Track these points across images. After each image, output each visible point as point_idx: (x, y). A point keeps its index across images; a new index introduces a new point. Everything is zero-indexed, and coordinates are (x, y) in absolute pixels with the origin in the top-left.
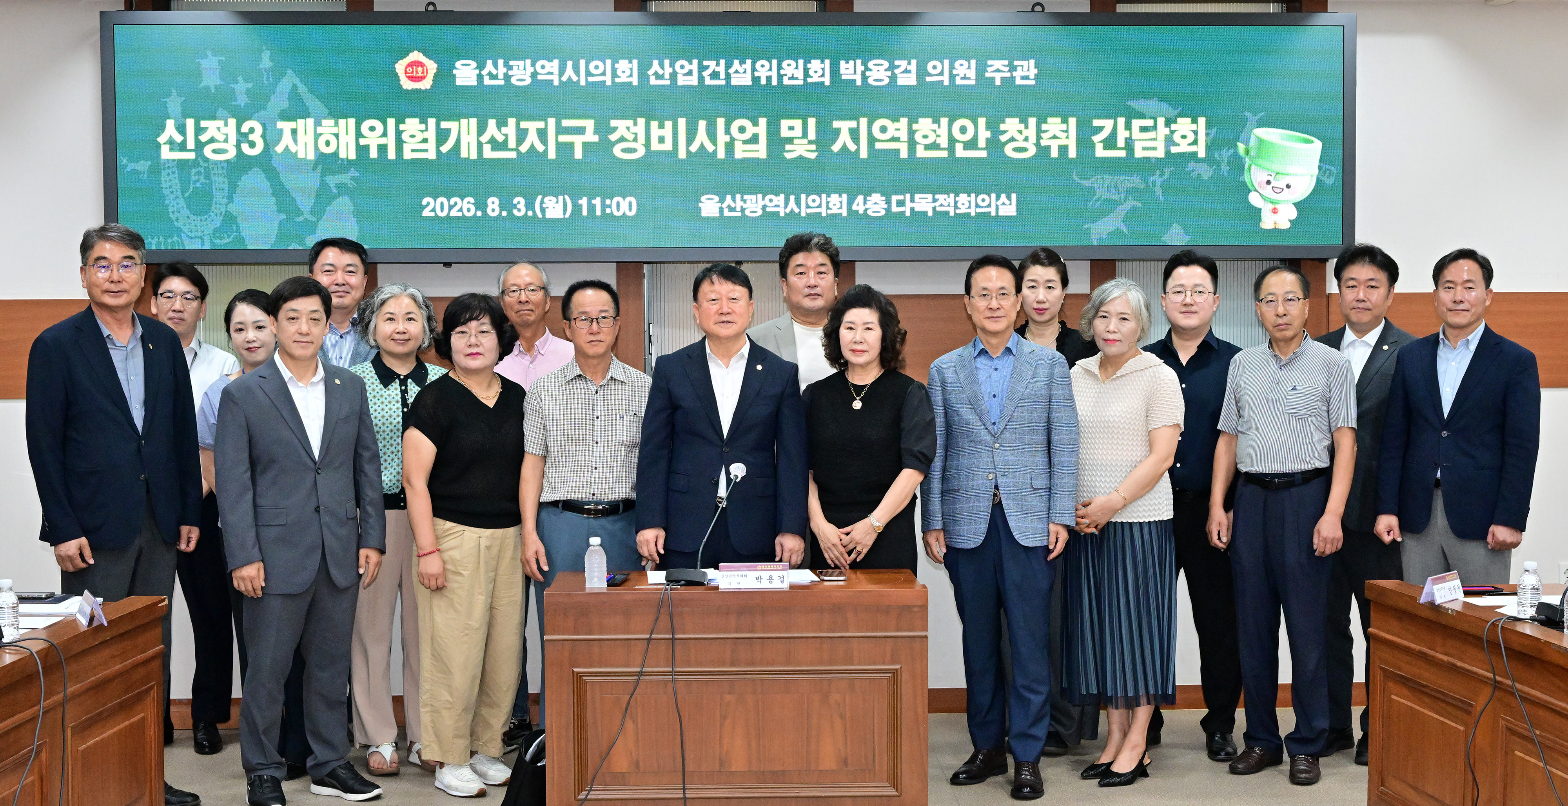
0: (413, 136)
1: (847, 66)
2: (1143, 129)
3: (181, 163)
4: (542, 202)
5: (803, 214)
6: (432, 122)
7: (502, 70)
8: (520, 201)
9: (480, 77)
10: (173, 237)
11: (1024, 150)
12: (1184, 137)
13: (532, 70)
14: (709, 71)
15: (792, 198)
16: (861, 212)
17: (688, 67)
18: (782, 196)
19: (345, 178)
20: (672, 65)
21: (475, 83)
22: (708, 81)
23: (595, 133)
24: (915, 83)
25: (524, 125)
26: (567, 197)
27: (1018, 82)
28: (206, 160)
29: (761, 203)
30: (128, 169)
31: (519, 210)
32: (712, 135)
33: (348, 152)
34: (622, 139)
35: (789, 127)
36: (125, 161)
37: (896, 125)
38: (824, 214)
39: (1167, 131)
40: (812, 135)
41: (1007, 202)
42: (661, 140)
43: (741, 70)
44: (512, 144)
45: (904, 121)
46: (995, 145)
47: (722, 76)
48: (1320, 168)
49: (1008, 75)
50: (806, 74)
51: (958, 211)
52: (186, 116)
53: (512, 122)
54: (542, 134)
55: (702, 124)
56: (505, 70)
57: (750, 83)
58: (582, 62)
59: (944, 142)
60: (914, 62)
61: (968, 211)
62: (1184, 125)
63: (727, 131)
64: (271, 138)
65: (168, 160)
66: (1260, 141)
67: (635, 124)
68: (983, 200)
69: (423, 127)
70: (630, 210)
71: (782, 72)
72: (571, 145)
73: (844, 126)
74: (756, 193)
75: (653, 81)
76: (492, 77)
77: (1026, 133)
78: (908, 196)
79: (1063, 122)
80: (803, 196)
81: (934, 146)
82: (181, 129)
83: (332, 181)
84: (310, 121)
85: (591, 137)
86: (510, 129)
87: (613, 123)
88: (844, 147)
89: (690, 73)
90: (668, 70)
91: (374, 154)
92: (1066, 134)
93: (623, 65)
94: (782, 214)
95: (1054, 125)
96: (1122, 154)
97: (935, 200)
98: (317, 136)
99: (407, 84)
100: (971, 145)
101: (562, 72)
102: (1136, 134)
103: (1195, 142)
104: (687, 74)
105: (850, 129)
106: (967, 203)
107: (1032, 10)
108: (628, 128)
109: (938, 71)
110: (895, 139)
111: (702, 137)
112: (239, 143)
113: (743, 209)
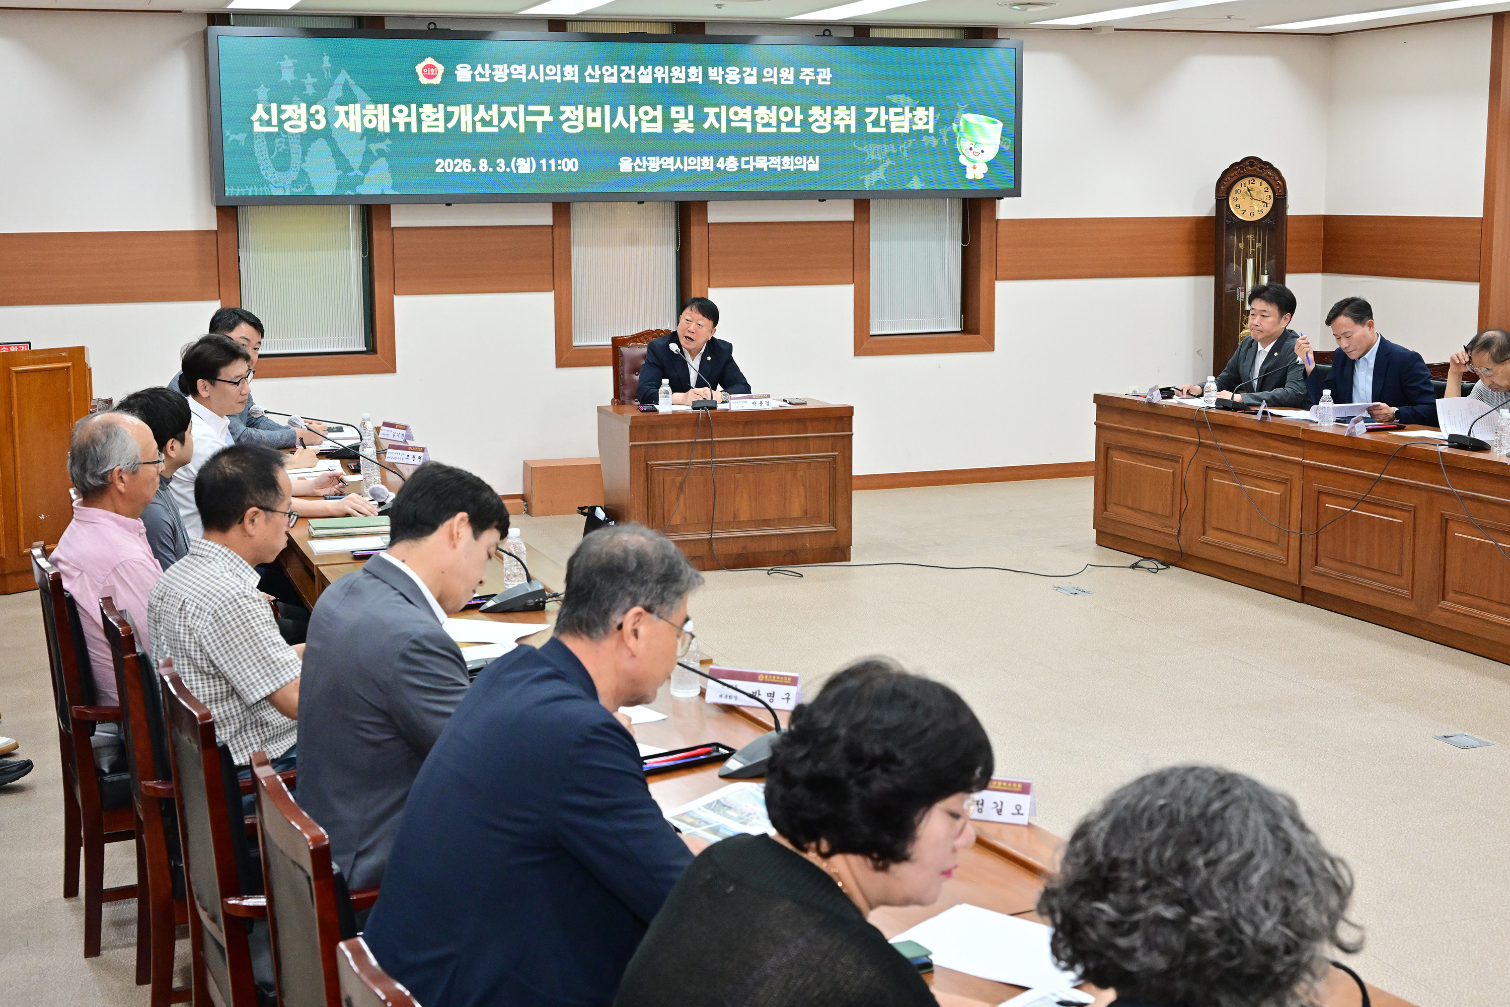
0: (428, 117)
1: (713, 71)
2: (896, 114)
3: (268, 135)
4: (516, 162)
5: (686, 170)
6: (441, 106)
7: (488, 71)
8: (501, 161)
9: (473, 76)
10: (263, 186)
11: (823, 127)
12: (921, 119)
13: (508, 71)
14: (625, 73)
15: (679, 159)
16: (722, 168)
17: (611, 71)
18: (672, 158)
19: (382, 146)
20: (600, 69)
21: (470, 80)
22: (624, 80)
23: (550, 115)
24: (756, 83)
25: (503, 109)
26: (532, 158)
27: (820, 82)
28: (286, 133)
29: (659, 163)
30: (231, 139)
31: (501, 168)
32: (627, 117)
33: (384, 127)
34: (568, 119)
35: (676, 112)
36: (228, 134)
37: (744, 110)
38: (699, 170)
39: (910, 115)
40: (691, 117)
41: (813, 162)
42: (594, 120)
43: (646, 73)
44: (495, 122)
45: (749, 108)
46: (805, 124)
47: (633, 76)
48: (1001, 140)
49: (814, 78)
50: (687, 76)
51: (783, 168)
52: (271, 101)
53: (495, 107)
54: (515, 116)
55: (620, 109)
56: (490, 71)
57: (651, 82)
58: (542, 66)
59: (774, 123)
60: (755, 68)
61: (789, 168)
62: (920, 111)
63: (637, 114)
64: (331, 117)
65: (259, 133)
66: (966, 122)
67: (577, 109)
68: (799, 160)
69: (435, 110)
70: (574, 167)
71: (671, 74)
72: (535, 123)
73: (711, 111)
74: (655, 156)
75: (588, 80)
76: (482, 76)
77: (825, 116)
78: (752, 158)
79: (847, 109)
80: (686, 158)
81: (768, 125)
82: (268, 111)
83: (374, 147)
84: (358, 106)
85: (548, 118)
86: (494, 112)
88: (712, 125)
89: (612, 75)
90: (598, 73)
91: (402, 129)
92: (849, 117)
93: (568, 69)
94: (672, 170)
95: (842, 111)
96: (883, 130)
97: (768, 161)
98: (363, 116)
99: (424, 81)
100: (791, 124)
101: (528, 73)
102: (892, 117)
103: (927, 123)
104: (610, 75)
105: (715, 113)
106: (788, 163)
107: (824, 35)
108: (572, 112)
109: (770, 75)
110: (744, 120)
111: (620, 118)
112: (308, 120)
113: (647, 167)
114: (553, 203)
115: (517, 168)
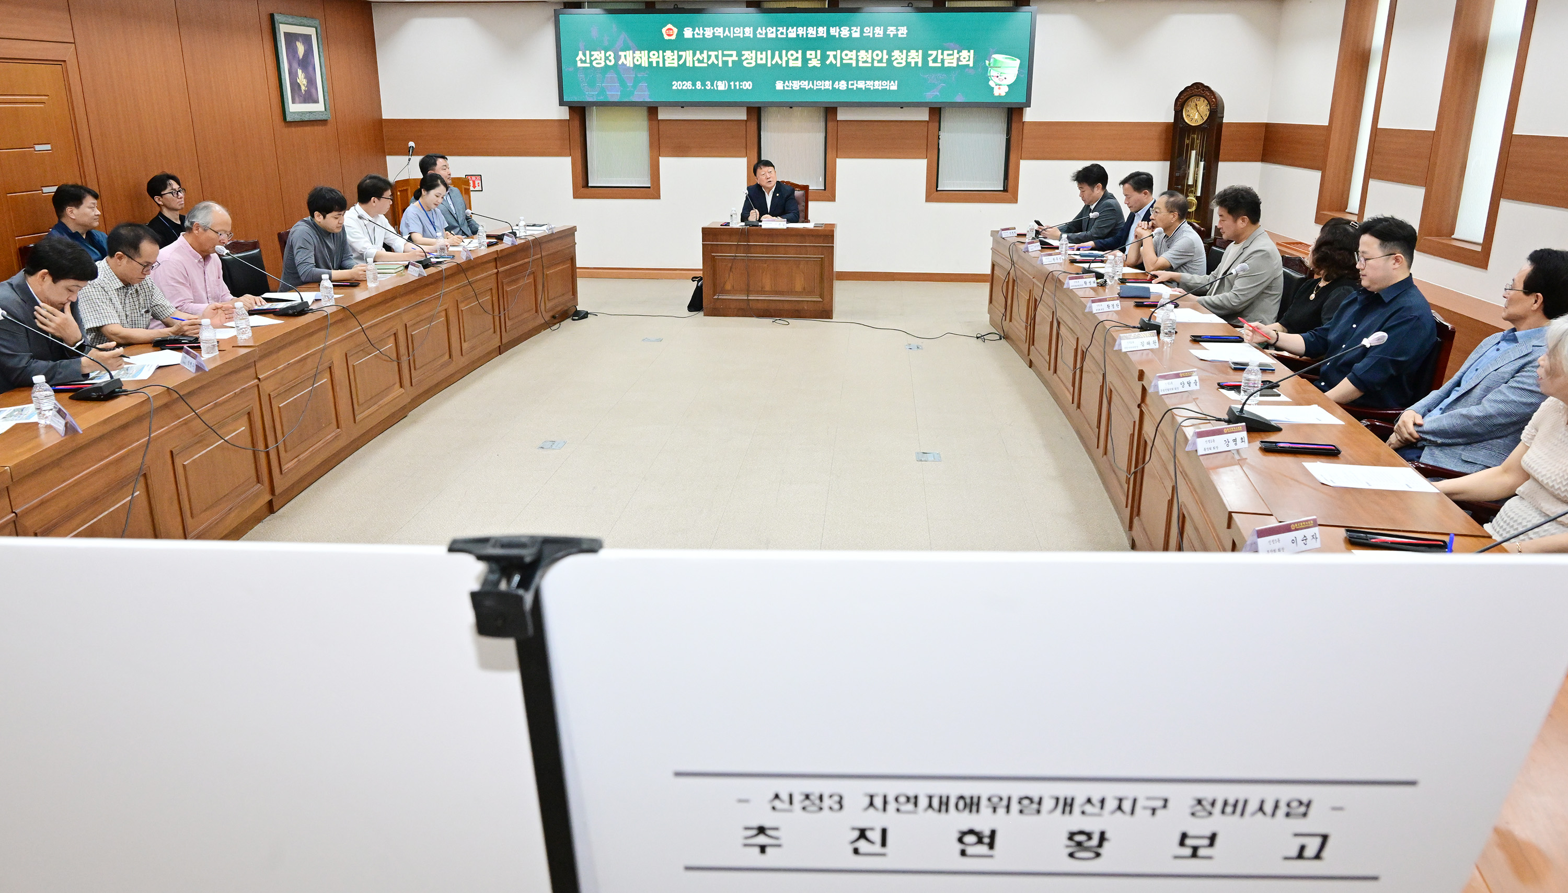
0: (669, 58)
1: (833, 29)
2: (948, 55)
3: (584, 68)
4: (717, 83)
5: (815, 89)
6: (676, 52)
7: (702, 32)
8: (708, 83)
9: (693, 34)
11: (901, 63)
12: (964, 58)
13: (713, 31)
14: (780, 32)
15: (811, 82)
16: (837, 88)
17: (771, 30)
18: (807, 81)
19: (644, 74)
20: (766, 29)
21: (692, 37)
22: (780, 36)
23: (736, 56)
24: (859, 36)
26: (726, 82)
27: (900, 36)
28: (594, 67)
29: (799, 84)
30: (568, 69)
31: (708, 87)
32: (781, 58)
33: (645, 64)
34: (747, 59)
35: (810, 54)
36: (565, 67)
37: (851, 53)
38: (823, 89)
39: (958, 56)
40: (819, 57)
41: (894, 84)
42: (761, 59)
43: (792, 31)
44: (705, 60)
45: (854, 51)
46: (889, 61)
47: (785, 33)
49: (896, 33)
50: (817, 33)
51: (874, 88)
52: (586, 50)
53: (705, 52)
54: (717, 57)
55: (777, 53)
56: (703, 31)
57: (795, 37)
58: (732, 28)
59: (870, 60)
60: (859, 28)
61: (878, 88)
62: (965, 53)
63: (786, 56)
64: (617, 58)
65: (580, 67)
66: (995, 60)
67: (752, 53)
68: (884, 83)
69: (672, 54)
70: (750, 86)
71: (808, 32)
72: (727, 61)
73: (831, 54)
74: (797, 80)
75: (759, 36)
76: (698, 34)
77: (902, 56)
78: (855, 81)
79: (916, 52)
80: (815, 81)
81: (866, 62)
82: (584, 55)
83: (639, 75)
84: (631, 52)
85: (735, 58)
86: (705, 55)
88: (831, 62)
90: (764, 31)
91: (654, 65)
92: (918, 57)
93: (747, 29)
94: (807, 89)
95: (913, 53)
96: (940, 65)
97: (866, 83)
98: (634, 58)
99: (666, 37)
100: (880, 61)
101: (724, 31)
102: (945, 57)
103: (969, 60)
104: (771, 33)
105: (834, 55)
106: (878, 85)
107: (908, 6)
108: (749, 55)
109: (868, 31)
110: (851, 59)
111: (777, 58)
112: (605, 60)
113: (792, 87)
114: (747, 107)
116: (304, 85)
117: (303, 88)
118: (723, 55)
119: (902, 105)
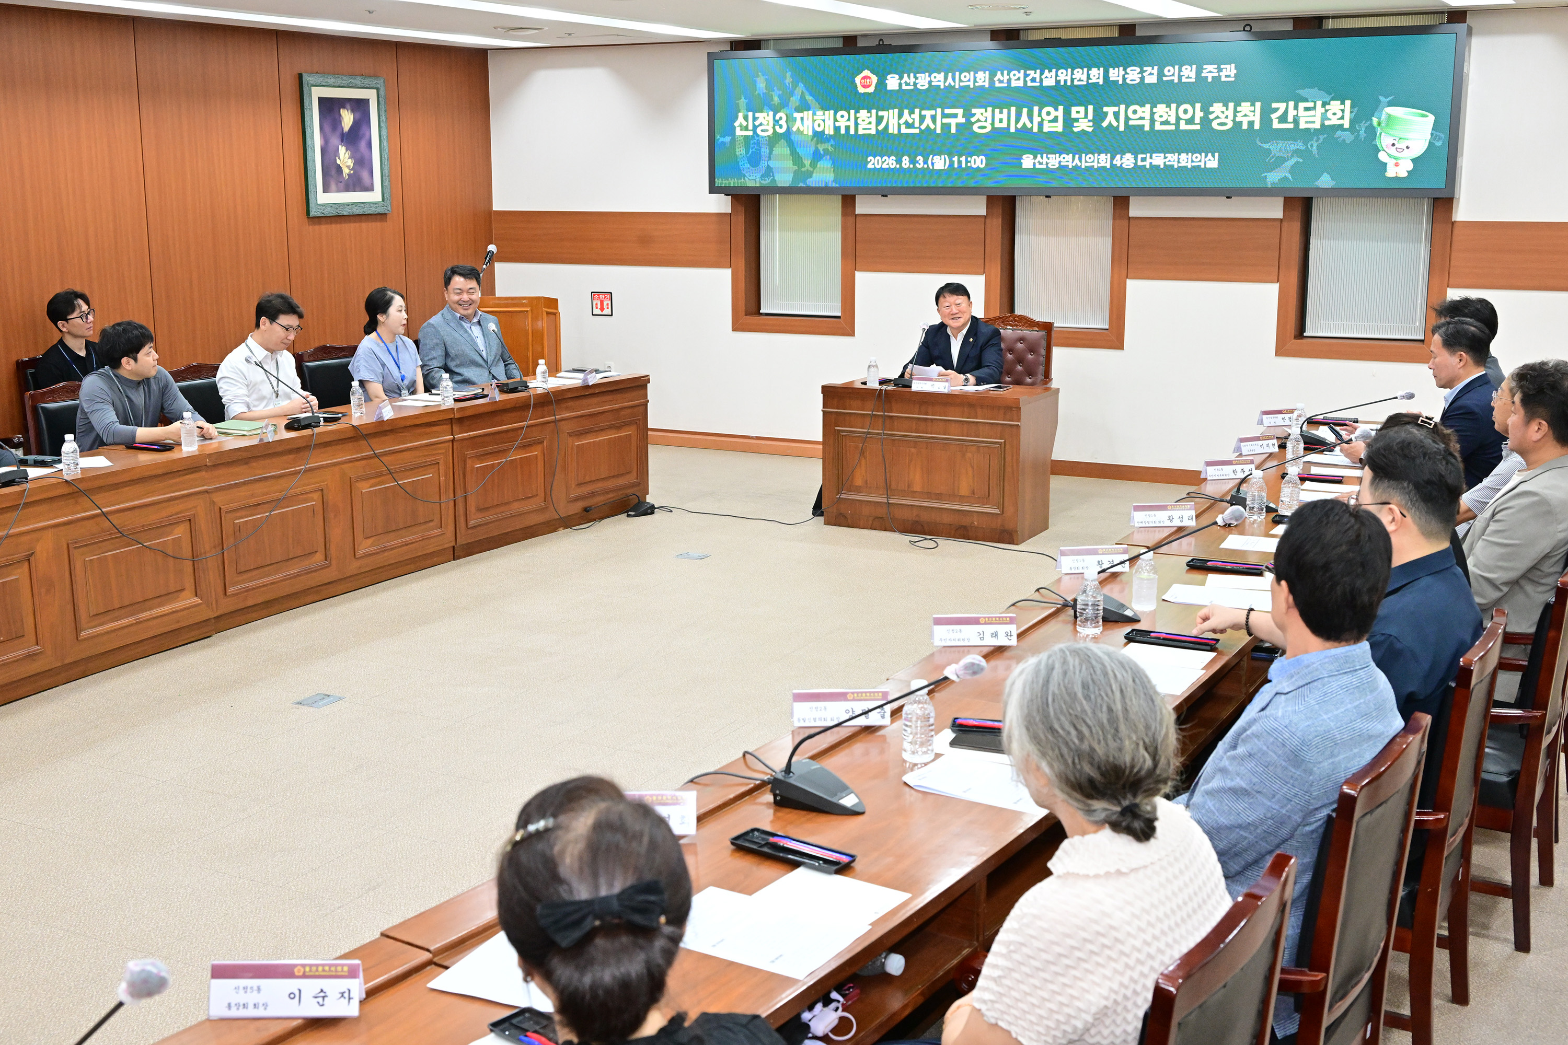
0: (863, 121)
1: (1114, 71)
2: (1307, 109)
3: (746, 137)
4: (932, 159)
5: (1083, 167)
6: (874, 111)
7: (912, 80)
8: (920, 159)
9: (900, 85)
11: (1225, 124)
12: (1334, 114)
13: (929, 79)
14: (1030, 77)
15: (1077, 156)
16: (1119, 165)
17: (1018, 75)
18: (1071, 155)
19: (827, 146)
20: (1008, 74)
21: (898, 88)
22: (1029, 84)
23: (963, 117)
24: (1156, 82)
26: (947, 156)
27: (1223, 79)
28: (758, 136)
29: (1058, 160)
30: (720, 141)
31: (920, 164)
32: (1030, 117)
33: (830, 131)
34: (979, 121)
35: (1077, 111)
36: (718, 137)
37: (1143, 109)
38: (1096, 167)
39: (1323, 110)
40: (1090, 116)
41: (1212, 159)
42: (1001, 121)
43: (1049, 76)
44: (917, 124)
45: (1148, 106)
46: (1206, 121)
47: (1038, 80)
48: (1432, 134)
49: (1217, 74)
51: (1180, 165)
52: (748, 110)
53: (917, 111)
54: (933, 118)
55: (1025, 111)
56: (914, 80)
57: (1054, 84)
58: (957, 74)
59: (1173, 120)
60: (1156, 68)
61: (1186, 165)
62: (1335, 106)
63: (1040, 115)
64: (790, 122)
65: (739, 136)
66: (1389, 116)
67: (986, 111)
68: (1197, 157)
69: (869, 115)
70: (981, 164)
71: (1074, 77)
72: (949, 125)
73: (1110, 110)
74: (1056, 154)
75: (997, 84)
76: (907, 84)
77: (1226, 113)
78: (1148, 155)
79: (1251, 105)
80: (1083, 155)
81: (1167, 123)
82: (746, 118)
83: (821, 148)
84: (810, 112)
85: (961, 120)
86: (916, 116)
87: (974, 111)
88: (1110, 124)
89: (1019, 79)
90: (1006, 77)
91: (843, 131)
92: (1253, 113)
93: (980, 75)
94: (1070, 167)
95: (1245, 107)
96: (1291, 126)
97: (1165, 158)
98: (814, 121)
99: (861, 90)
100: (1190, 121)
101: (946, 79)
102: (1301, 113)
103: (1342, 118)
104: (1017, 79)
105: (1114, 112)
106: (1185, 160)
107: (1244, 30)
108: (982, 114)
109: (1171, 73)
110: (1142, 118)
111: (1024, 118)
112: (774, 125)
113: (1047, 164)
115: (933, 164)
116: (348, 167)
117: (346, 171)
118: (944, 116)
119: (1229, 193)
